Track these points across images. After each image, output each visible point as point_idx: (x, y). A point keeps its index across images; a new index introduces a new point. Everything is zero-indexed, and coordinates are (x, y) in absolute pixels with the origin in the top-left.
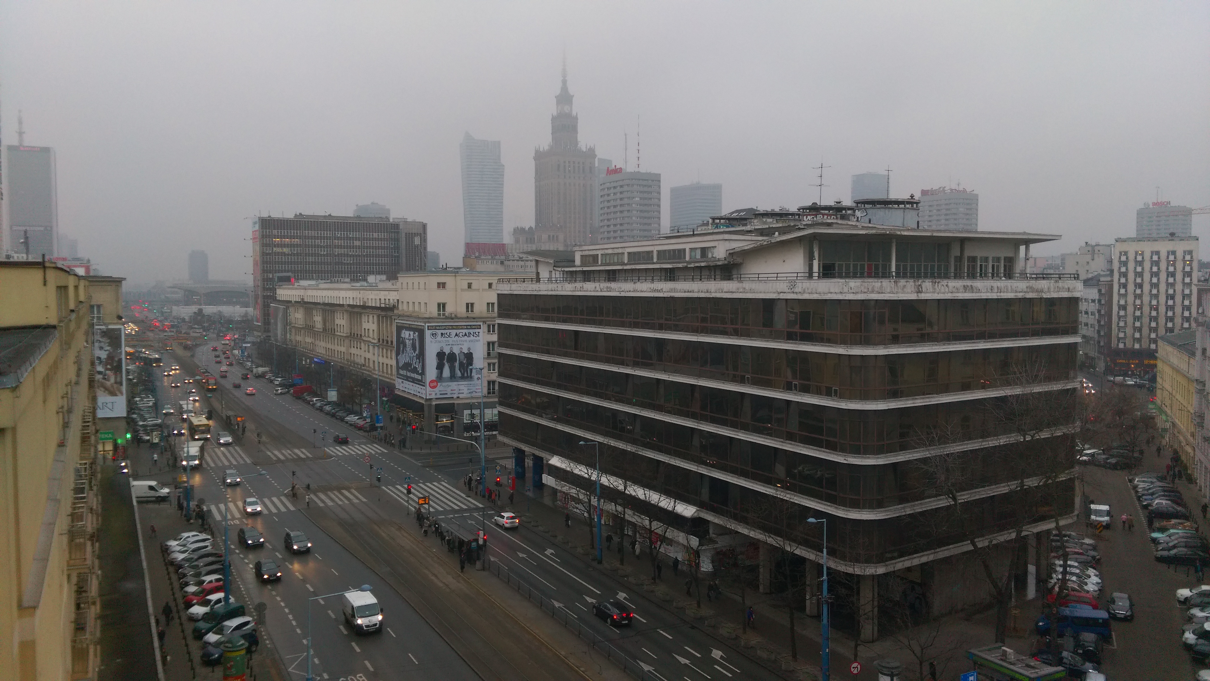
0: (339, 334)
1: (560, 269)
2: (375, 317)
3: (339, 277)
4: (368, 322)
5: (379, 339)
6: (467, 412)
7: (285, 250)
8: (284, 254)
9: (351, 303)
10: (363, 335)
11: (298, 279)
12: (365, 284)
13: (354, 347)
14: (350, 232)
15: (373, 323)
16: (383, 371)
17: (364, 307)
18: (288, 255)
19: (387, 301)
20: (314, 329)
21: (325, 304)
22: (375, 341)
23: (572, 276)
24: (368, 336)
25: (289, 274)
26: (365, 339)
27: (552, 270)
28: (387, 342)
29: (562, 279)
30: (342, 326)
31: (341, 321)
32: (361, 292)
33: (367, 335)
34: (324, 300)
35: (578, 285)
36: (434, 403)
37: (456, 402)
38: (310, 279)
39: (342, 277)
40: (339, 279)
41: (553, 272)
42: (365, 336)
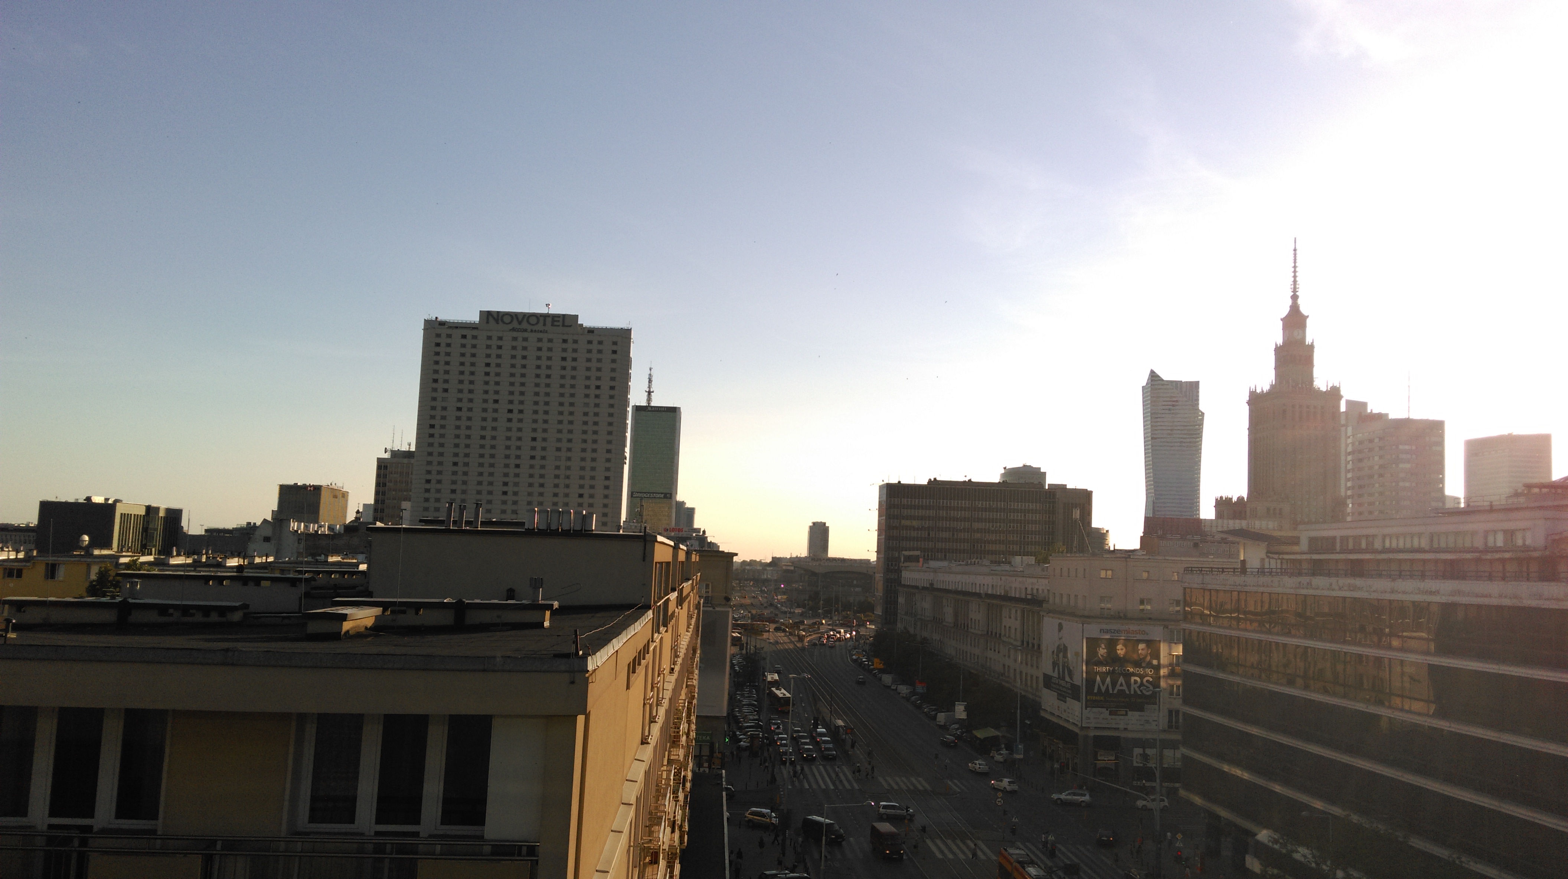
0: (972, 631)
1: (1276, 556)
2: (1019, 613)
3: (977, 558)
4: (1010, 617)
5: (1023, 642)
6: (1137, 751)
7: (915, 523)
8: (914, 528)
9: (990, 592)
10: (1003, 633)
11: (928, 560)
12: (1007, 567)
13: (991, 649)
14: (993, 501)
15: (1016, 620)
16: (1026, 685)
17: (1006, 598)
18: (918, 529)
19: (1035, 591)
20: (944, 623)
21: (957, 592)
22: (1019, 643)
23: (1295, 569)
24: (1009, 637)
25: (918, 553)
26: (1005, 639)
27: (1265, 557)
28: (1033, 645)
29: (1279, 570)
30: (977, 622)
31: (977, 614)
32: (1003, 578)
33: (1007, 635)
34: (957, 586)
35: (1304, 580)
36: (1092, 734)
37: (1123, 735)
38: (941, 560)
39: (981, 559)
40: (977, 560)
41: (1267, 560)
42: (1005, 635)
